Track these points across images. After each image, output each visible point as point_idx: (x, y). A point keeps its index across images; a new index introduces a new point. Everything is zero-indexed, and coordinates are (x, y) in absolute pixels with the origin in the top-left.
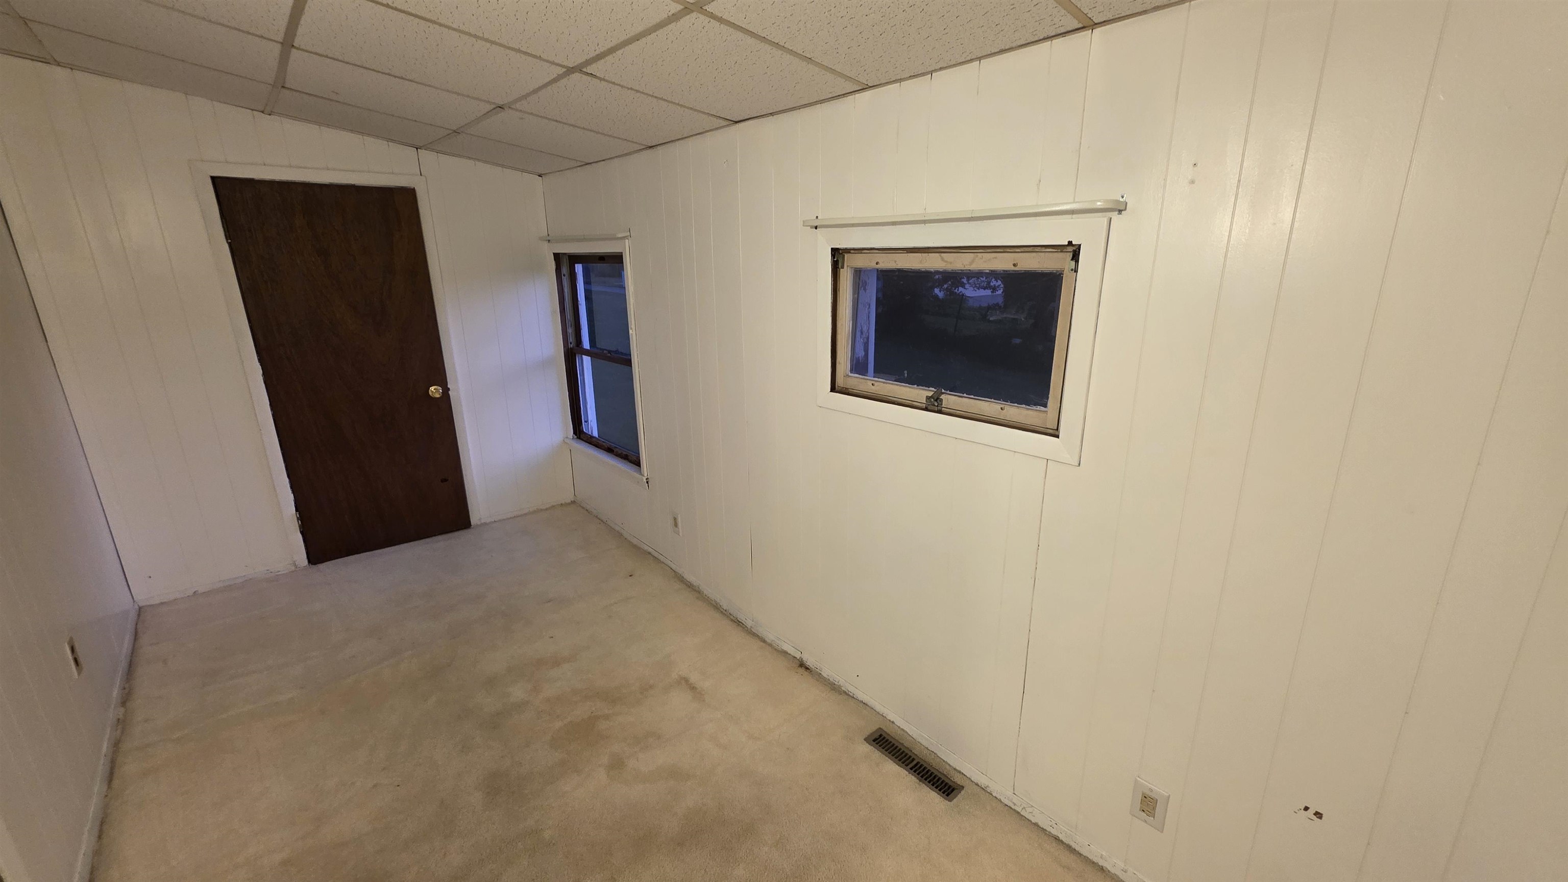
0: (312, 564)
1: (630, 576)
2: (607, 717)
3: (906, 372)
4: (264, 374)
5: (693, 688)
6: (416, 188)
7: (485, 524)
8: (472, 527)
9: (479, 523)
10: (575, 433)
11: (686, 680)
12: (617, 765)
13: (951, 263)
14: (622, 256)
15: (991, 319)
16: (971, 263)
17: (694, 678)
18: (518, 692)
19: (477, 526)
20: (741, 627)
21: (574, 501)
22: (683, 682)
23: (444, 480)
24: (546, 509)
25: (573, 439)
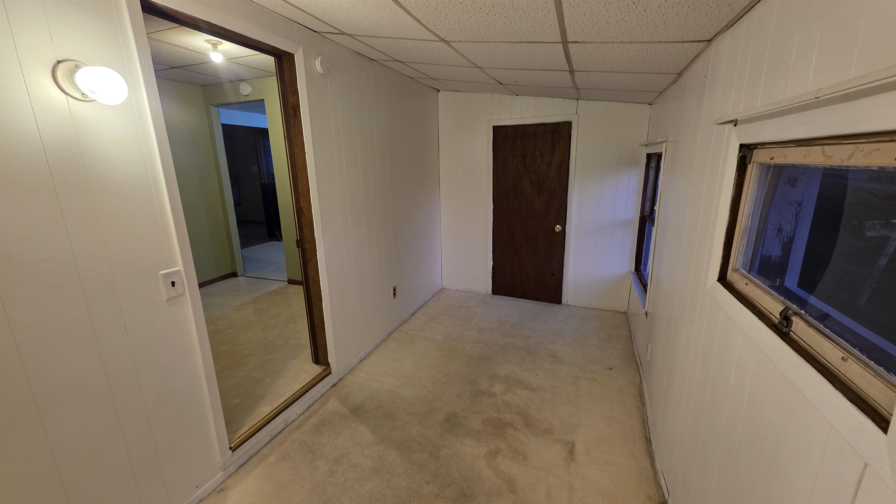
0: (493, 294)
1: (610, 369)
2: (516, 429)
3: (778, 280)
4: (493, 209)
5: (571, 453)
6: (572, 121)
7: (569, 305)
8: (562, 304)
9: (566, 304)
10: (636, 270)
11: (573, 445)
12: (493, 454)
13: (830, 157)
14: (662, 155)
15: (868, 234)
16: (850, 157)
17: (580, 448)
18: (498, 388)
19: (565, 305)
20: (648, 445)
21: (626, 313)
22: (570, 445)
23: (552, 275)
24: (606, 311)
25: (633, 273)
